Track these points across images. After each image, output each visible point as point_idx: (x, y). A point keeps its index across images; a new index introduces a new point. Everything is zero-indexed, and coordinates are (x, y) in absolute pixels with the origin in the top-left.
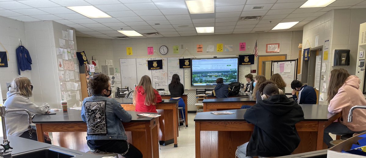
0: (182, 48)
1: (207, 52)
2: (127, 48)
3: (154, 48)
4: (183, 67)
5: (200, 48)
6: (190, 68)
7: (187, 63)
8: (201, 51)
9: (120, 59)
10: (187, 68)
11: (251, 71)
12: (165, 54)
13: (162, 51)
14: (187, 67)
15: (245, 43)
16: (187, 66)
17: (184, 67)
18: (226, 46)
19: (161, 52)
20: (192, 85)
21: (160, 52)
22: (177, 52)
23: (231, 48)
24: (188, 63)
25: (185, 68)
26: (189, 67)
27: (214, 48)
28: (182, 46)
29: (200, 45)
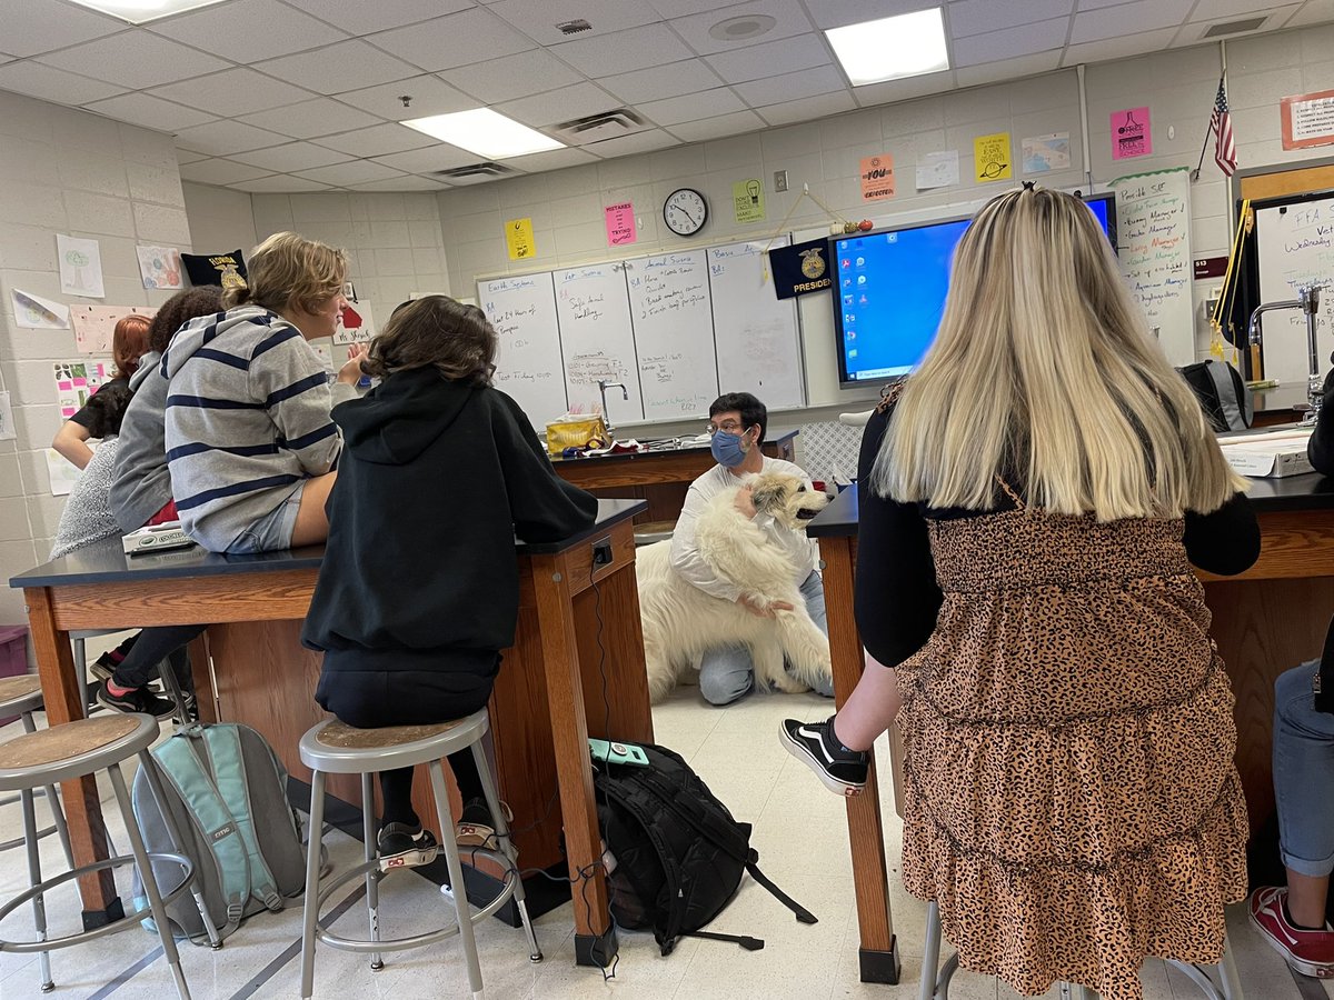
0: (781, 188)
1: (920, 191)
2: (509, 226)
3: (635, 210)
4: (796, 288)
5: (876, 174)
6: (830, 290)
7: (812, 264)
8: (886, 192)
9: (480, 284)
10: (817, 289)
11: (1196, 269)
12: (693, 229)
13: (676, 217)
14: (818, 285)
15: (1145, 112)
16: (815, 280)
17: (802, 287)
18: (1025, 143)
19: (674, 222)
20: (844, 377)
21: (670, 223)
22: (754, 211)
23: (1061, 147)
24: (820, 264)
25: (804, 292)
26: (824, 283)
27: (957, 163)
28: (780, 175)
29: (876, 161)
